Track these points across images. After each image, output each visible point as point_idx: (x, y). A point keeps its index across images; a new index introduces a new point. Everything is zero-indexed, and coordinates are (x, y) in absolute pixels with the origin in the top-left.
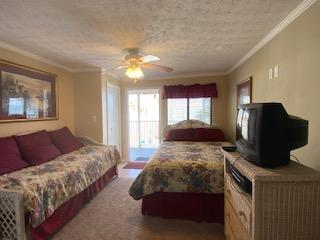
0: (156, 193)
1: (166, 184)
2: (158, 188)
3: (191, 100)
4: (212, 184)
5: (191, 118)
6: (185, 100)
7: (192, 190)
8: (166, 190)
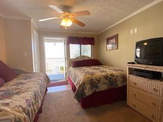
0: (93, 93)
1: (97, 87)
2: (94, 90)
3: (82, 45)
4: (118, 83)
5: (82, 55)
6: (79, 45)
7: (110, 88)
8: (97, 90)
